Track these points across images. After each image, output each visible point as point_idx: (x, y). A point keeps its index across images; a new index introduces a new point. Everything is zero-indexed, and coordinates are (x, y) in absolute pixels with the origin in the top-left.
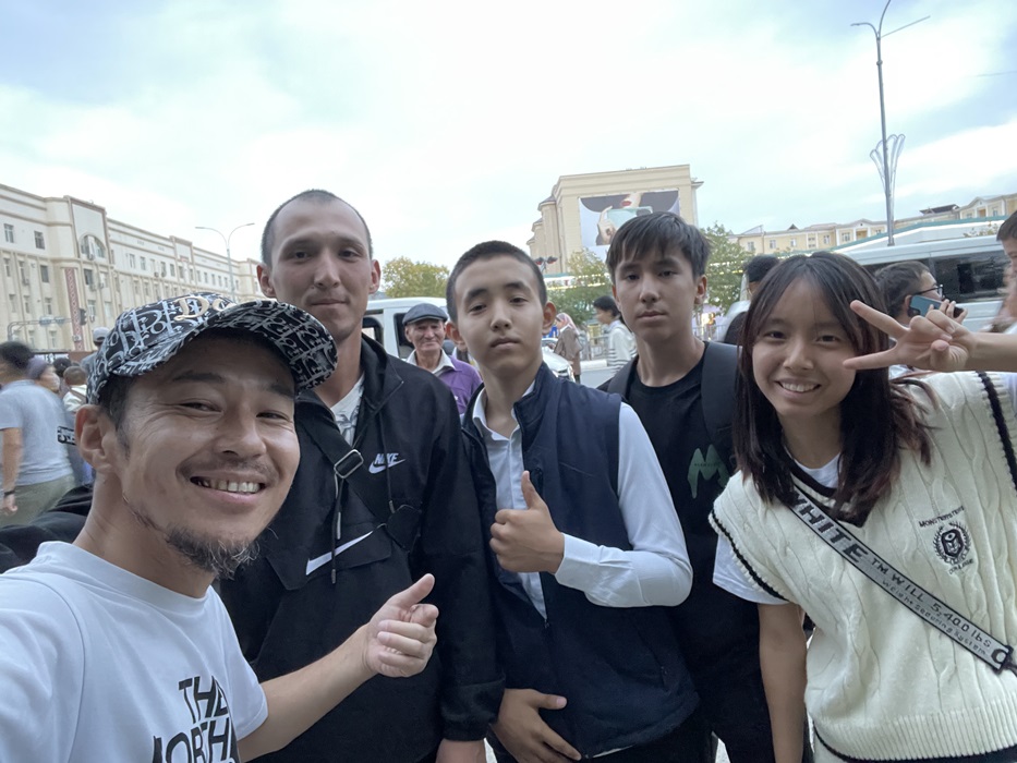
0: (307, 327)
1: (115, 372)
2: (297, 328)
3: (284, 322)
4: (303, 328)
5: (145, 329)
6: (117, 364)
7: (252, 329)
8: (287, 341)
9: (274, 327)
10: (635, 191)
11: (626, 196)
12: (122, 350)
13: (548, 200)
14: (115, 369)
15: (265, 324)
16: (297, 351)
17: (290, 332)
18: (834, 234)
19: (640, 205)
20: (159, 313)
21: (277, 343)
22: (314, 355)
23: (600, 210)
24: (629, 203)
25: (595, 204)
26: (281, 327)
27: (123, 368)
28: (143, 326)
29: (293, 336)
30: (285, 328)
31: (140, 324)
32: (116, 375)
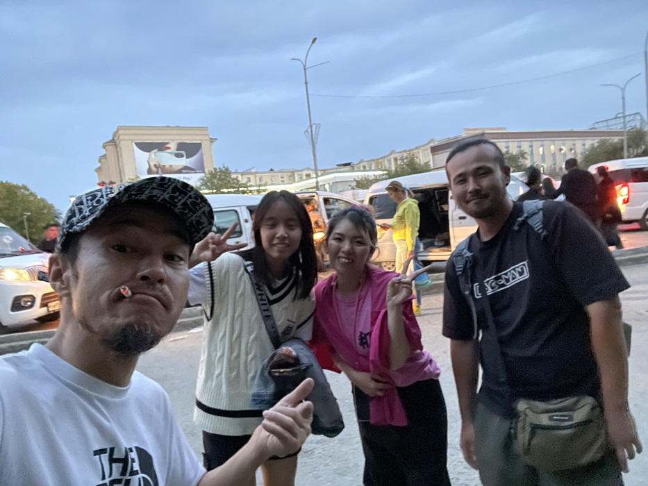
0: (193, 196)
1: (70, 231)
2: (187, 197)
3: (178, 193)
4: (190, 197)
5: (90, 203)
6: (72, 225)
7: (159, 201)
8: (182, 209)
9: (172, 198)
10: (173, 140)
11: (167, 143)
12: (75, 216)
13: (111, 141)
14: (70, 229)
15: (166, 196)
16: (189, 215)
17: (183, 201)
18: (294, 175)
19: (177, 150)
20: (99, 194)
21: (177, 211)
22: (200, 217)
23: (149, 151)
24: (169, 148)
25: (146, 147)
26: (176, 198)
27: (75, 227)
28: (89, 202)
29: (185, 204)
30: (180, 198)
31: (87, 200)
32: (71, 232)
